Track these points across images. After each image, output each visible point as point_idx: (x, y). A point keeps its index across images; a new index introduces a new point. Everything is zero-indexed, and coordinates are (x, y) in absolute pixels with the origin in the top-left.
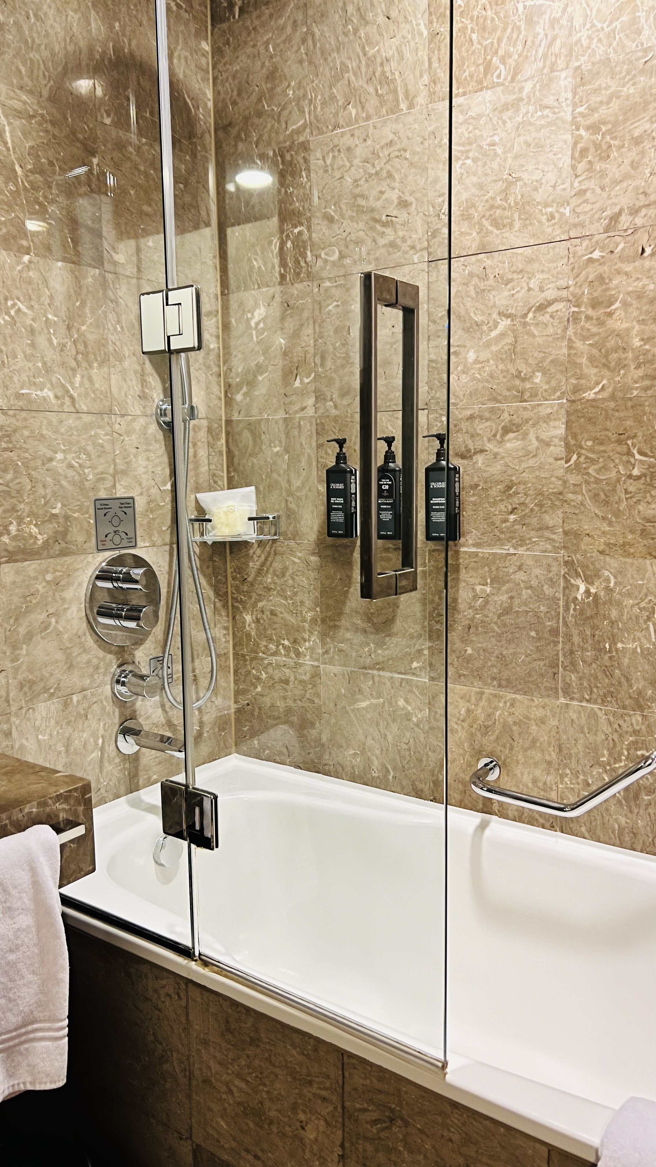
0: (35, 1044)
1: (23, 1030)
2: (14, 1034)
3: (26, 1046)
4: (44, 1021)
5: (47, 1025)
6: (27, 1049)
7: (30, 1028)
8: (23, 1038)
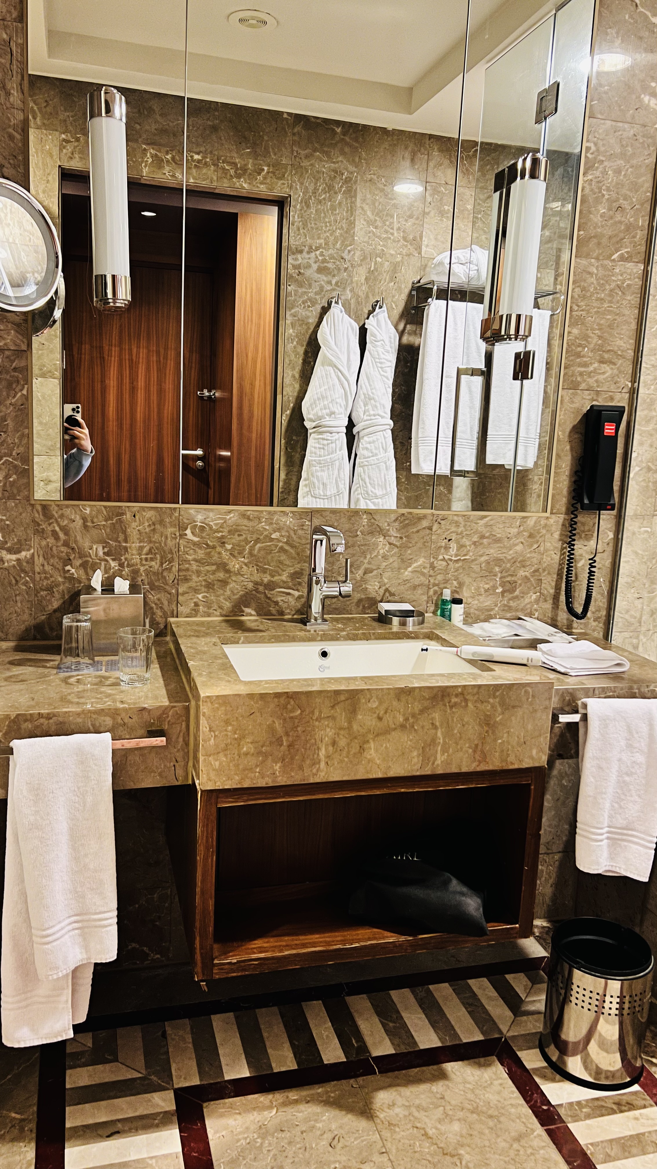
0: (632, 845)
1: (625, 832)
2: (619, 831)
3: (626, 844)
4: (641, 832)
5: (642, 836)
6: (625, 846)
7: (630, 832)
8: (624, 837)
